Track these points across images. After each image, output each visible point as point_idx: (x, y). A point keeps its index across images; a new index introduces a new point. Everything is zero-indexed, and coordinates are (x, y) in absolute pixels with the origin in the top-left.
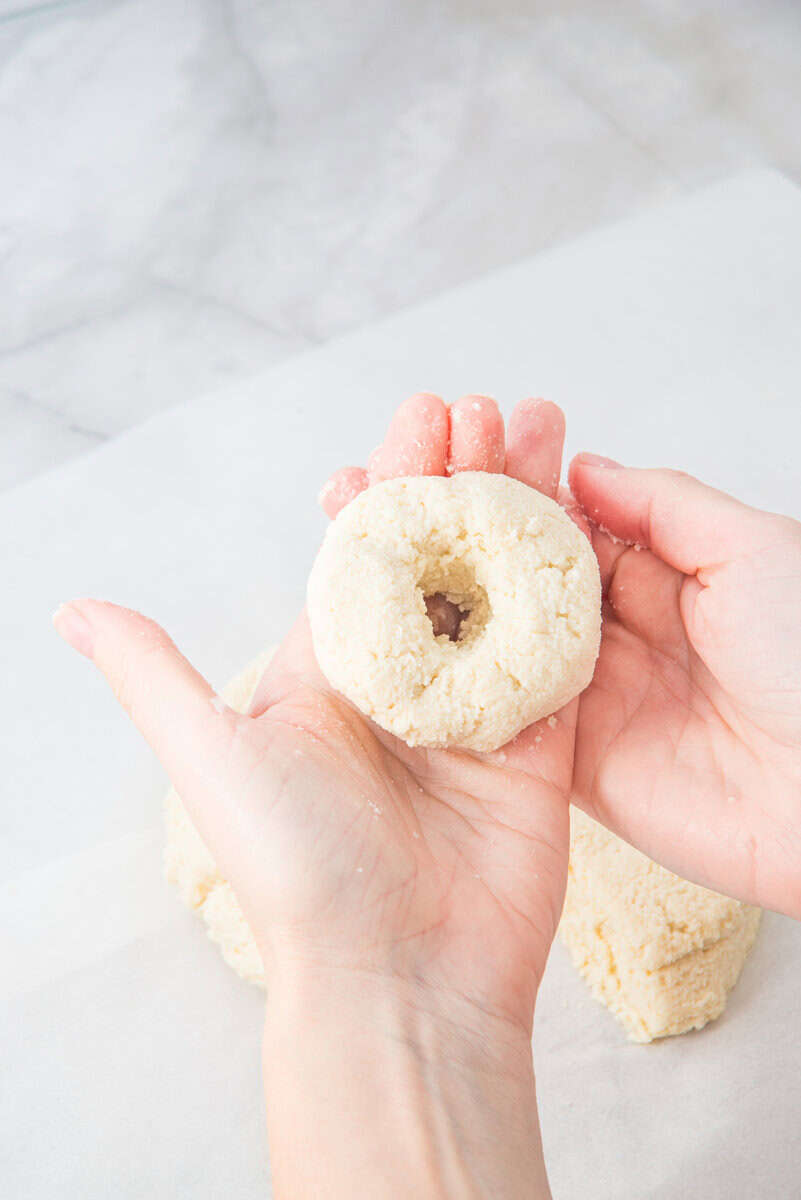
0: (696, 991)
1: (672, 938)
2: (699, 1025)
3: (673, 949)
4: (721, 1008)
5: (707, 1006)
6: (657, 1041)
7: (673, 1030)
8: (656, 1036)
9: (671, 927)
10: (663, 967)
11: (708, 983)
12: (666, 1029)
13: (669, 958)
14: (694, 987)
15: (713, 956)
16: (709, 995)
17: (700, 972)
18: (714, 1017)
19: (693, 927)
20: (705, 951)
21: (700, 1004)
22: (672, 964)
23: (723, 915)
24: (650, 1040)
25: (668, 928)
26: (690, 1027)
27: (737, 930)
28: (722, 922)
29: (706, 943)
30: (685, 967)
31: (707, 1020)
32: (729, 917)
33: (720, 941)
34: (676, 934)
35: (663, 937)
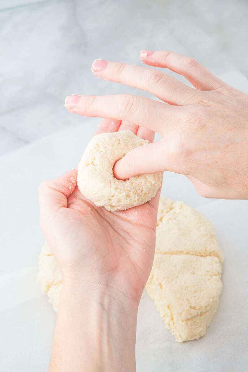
0: (197, 327)
1: (191, 311)
2: (197, 338)
3: (191, 314)
4: (204, 333)
5: (200, 332)
6: (185, 342)
7: (189, 339)
8: (184, 340)
9: (191, 307)
10: (187, 320)
11: (201, 325)
12: (187, 338)
13: (190, 317)
14: (197, 326)
15: (203, 316)
16: (201, 329)
17: (199, 321)
18: (202, 336)
19: (197, 308)
20: (201, 315)
21: (198, 331)
22: (190, 319)
23: (207, 305)
24: (182, 341)
25: (189, 308)
26: (194, 339)
27: (211, 309)
28: (206, 307)
29: (201, 313)
30: (194, 320)
31: (200, 337)
32: (209, 305)
33: (206, 312)
34: (192, 310)
35: (188, 310)
